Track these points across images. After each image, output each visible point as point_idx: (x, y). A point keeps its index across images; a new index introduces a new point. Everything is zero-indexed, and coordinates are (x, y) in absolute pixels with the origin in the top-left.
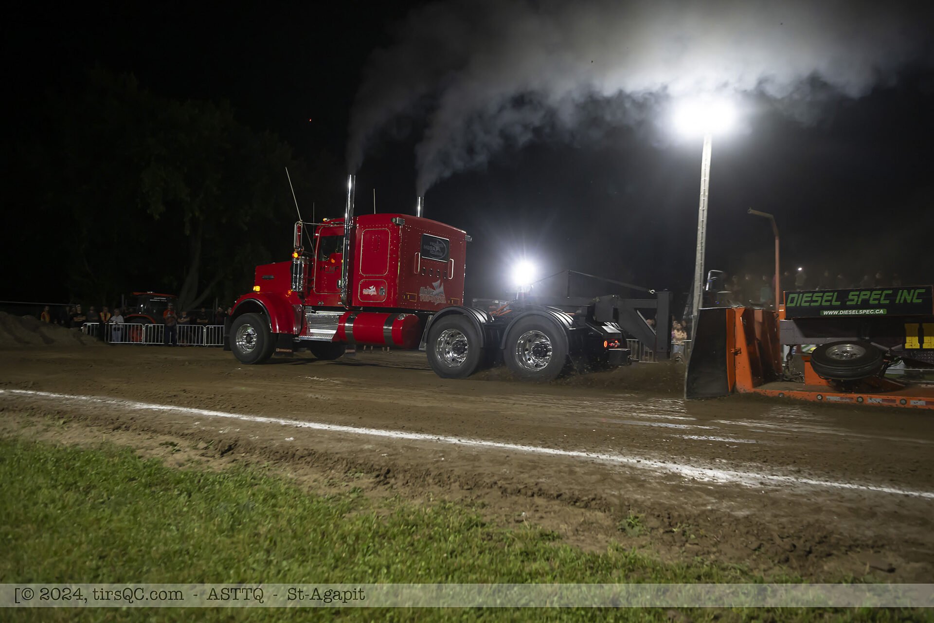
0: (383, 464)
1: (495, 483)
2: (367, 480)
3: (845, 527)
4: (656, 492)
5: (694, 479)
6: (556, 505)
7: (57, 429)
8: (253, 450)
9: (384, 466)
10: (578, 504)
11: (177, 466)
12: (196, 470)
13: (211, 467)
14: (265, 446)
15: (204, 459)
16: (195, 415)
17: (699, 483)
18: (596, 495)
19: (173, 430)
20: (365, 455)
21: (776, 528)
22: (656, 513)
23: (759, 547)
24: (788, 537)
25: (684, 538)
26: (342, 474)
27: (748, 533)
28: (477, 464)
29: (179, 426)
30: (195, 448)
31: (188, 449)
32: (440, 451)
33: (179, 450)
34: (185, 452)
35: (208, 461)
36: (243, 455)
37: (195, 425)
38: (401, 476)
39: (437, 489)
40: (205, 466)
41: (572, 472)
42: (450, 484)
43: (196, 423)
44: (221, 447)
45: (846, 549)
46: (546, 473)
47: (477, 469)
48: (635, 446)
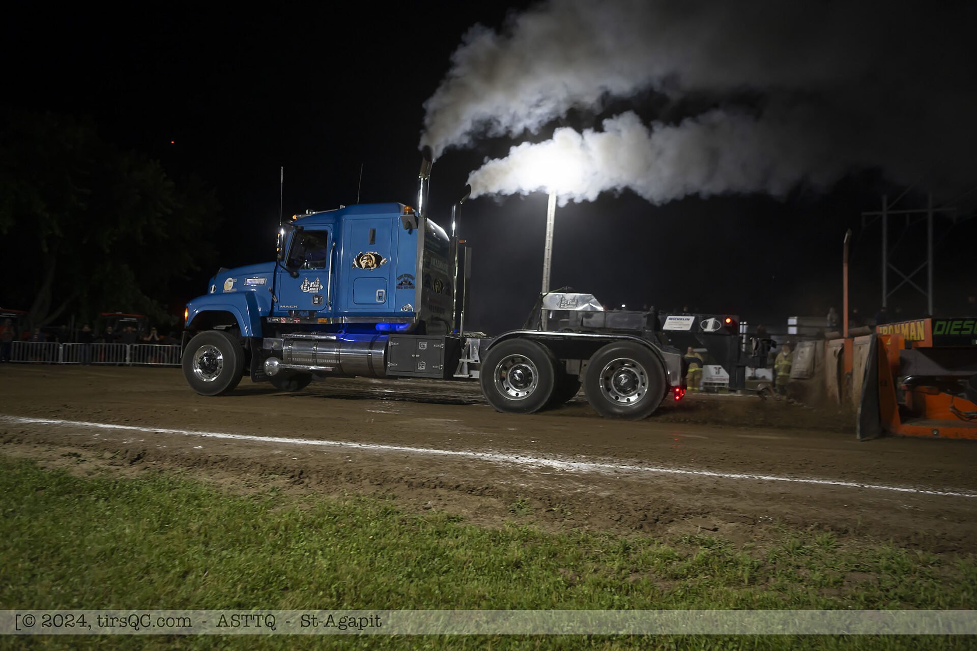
0: (296, 466)
1: (402, 479)
2: (282, 481)
3: (681, 501)
5: (563, 470)
9: (297, 468)
10: (473, 493)
11: (86, 475)
15: (113, 468)
16: (92, 428)
17: (568, 473)
19: (73, 442)
20: (276, 459)
21: (631, 504)
22: (539, 497)
23: (620, 518)
24: (640, 510)
25: (562, 515)
27: (610, 508)
29: (77, 438)
30: (101, 458)
31: (92, 459)
32: (345, 454)
33: (84, 461)
35: (118, 469)
36: (154, 462)
37: (95, 437)
38: (314, 476)
41: (464, 468)
42: (361, 481)
44: (131, 456)
45: (683, 516)
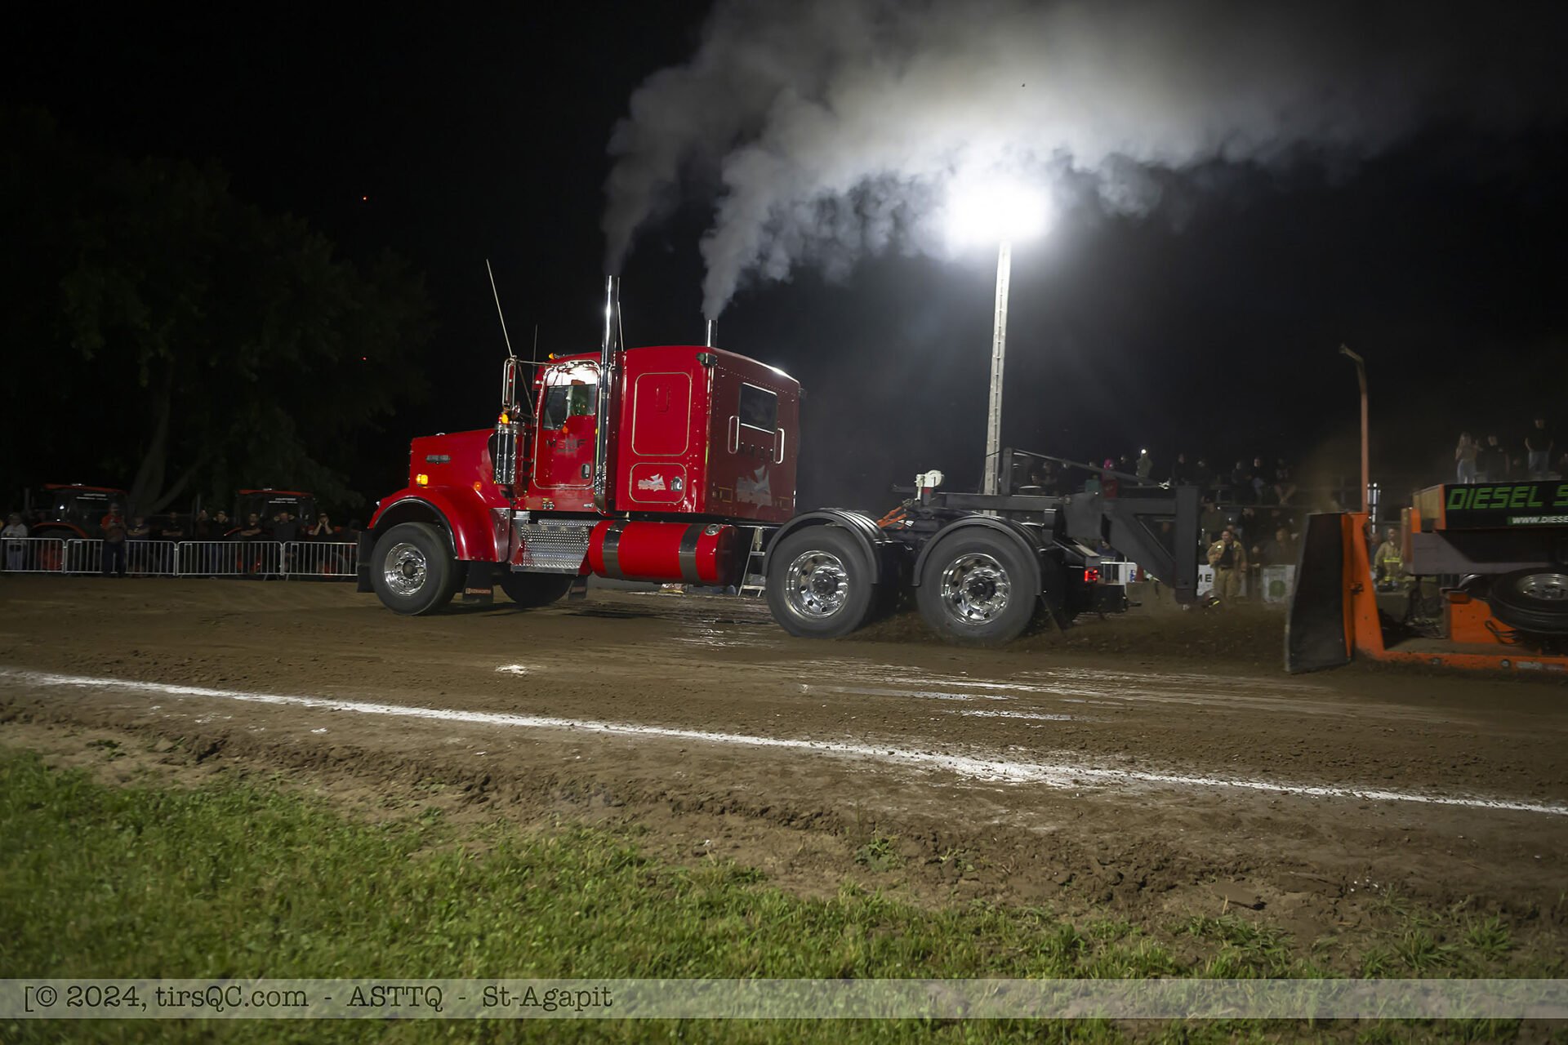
0: (479, 768)
1: (663, 794)
2: (450, 796)
3: (1195, 843)
4: (916, 801)
5: (974, 777)
6: (759, 826)
8: (254, 751)
10: (793, 823)
11: (117, 782)
12: (152, 787)
13: (179, 782)
14: (275, 744)
15: (167, 768)
16: (154, 693)
17: (982, 784)
18: (822, 808)
19: (112, 720)
20: (448, 754)
21: (1095, 849)
22: (916, 834)
23: (1070, 880)
24: (1112, 862)
25: (956, 871)
26: (408, 787)
27: (1052, 859)
28: (633, 764)
29: (123, 713)
30: (152, 750)
31: (138, 752)
32: (574, 744)
33: (123, 754)
34: (133, 757)
35: (175, 771)
36: (237, 759)
37: (153, 711)
38: (508, 787)
39: (567, 806)
40: (168, 779)
41: (785, 773)
42: (590, 797)
43: (155, 708)
44: (198, 747)
45: (1196, 877)
46: (745, 776)
47: (631, 772)
48: (885, 729)
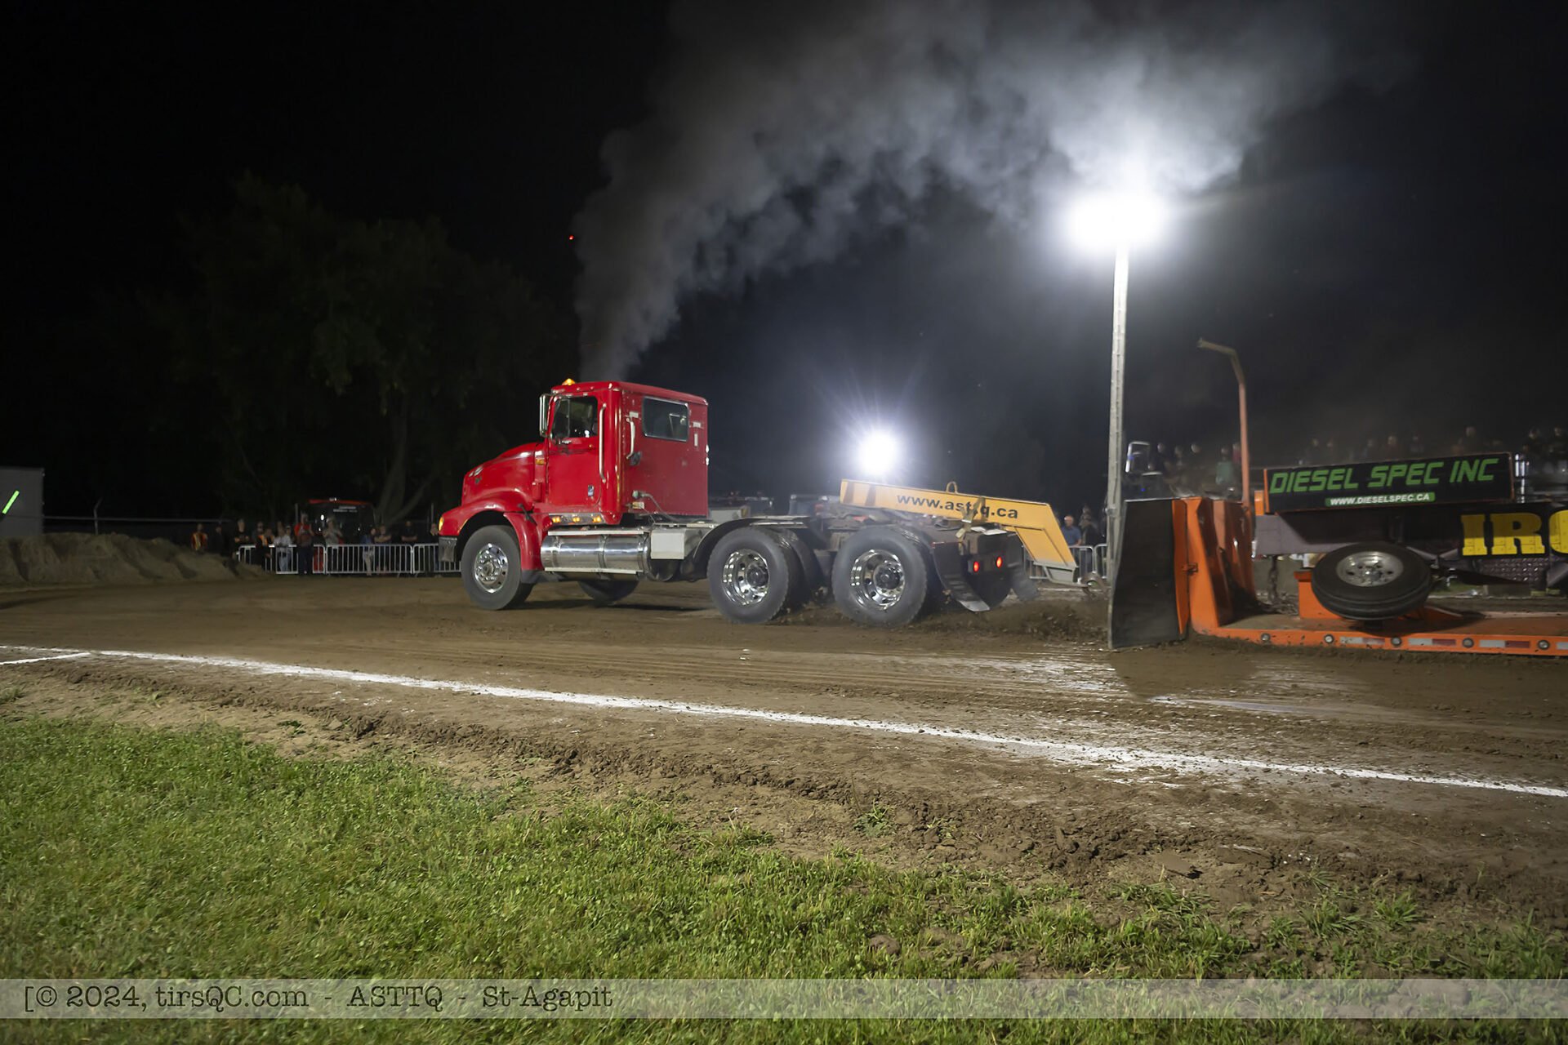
0: (570, 745)
1: (710, 768)
6: (784, 796)
7: (146, 706)
8: (402, 730)
9: (570, 748)
10: (811, 794)
11: (295, 755)
12: (316, 759)
14: (418, 723)
15: (333, 743)
18: (839, 780)
23: (1032, 848)
26: (512, 760)
30: (325, 728)
31: (316, 730)
32: (654, 724)
34: (310, 734)
36: (387, 736)
37: (334, 696)
38: (588, 760)
40: (331, 753)
42: (651, 770)
43: (337, 693)
44: (360, 725)
46: (785, 751)
47: (690, 748)
